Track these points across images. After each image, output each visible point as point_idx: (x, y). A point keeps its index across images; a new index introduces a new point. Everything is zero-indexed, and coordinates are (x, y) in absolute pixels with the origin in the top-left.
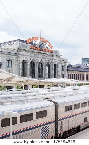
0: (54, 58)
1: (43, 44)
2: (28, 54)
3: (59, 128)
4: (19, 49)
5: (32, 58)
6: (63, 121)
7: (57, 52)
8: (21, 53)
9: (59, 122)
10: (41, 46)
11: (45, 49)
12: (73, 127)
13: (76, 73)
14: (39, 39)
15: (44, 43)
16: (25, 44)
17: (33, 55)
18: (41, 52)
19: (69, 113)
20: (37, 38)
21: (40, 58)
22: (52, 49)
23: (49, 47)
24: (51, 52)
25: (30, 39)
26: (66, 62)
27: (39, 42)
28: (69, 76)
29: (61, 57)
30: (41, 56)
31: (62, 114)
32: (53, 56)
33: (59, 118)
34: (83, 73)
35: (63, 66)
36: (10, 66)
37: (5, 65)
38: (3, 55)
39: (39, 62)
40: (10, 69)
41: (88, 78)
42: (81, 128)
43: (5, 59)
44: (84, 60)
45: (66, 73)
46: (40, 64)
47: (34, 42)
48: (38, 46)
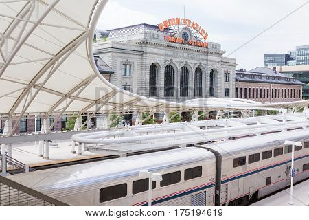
0: (210, 57)
1: (190, 31)
2: (162, 51)
3: (222, 195)
4: (145, 43)
5: (169, 59)
6: (229, 183)
7: (216, 46)
8: (149, 49)
9: (223, 186)
10: (185, 36)
11: (193, 39)
12: (246, 193)
13: (252, 86)
14: (181, 22)
15: (192, 29)
16: (156, 32)
17: (170, 53)
18: (186, 46)
19: (240, 170)
20: (178, 20)
21: (184, 58)
22: (208, 40)
23: (201, 37)
24: (205, 46)
25: (165, 22)
26: (234, 64)
27: (181, 27)
28: (240, 93)
29: (224, 56)
30: (186, 55)
31: (228, 170)
32: (207, 53)
33: (222, 179)
34: (267, 86)
35: (227, 74)
36: (128, 74)
37: (119, 72)
38: (115, 54)
39: (182, 65)
40: (128, 80)
41: (276, 95)
42: (260, 195)
43: (118, 61)
44: (270, 59)
45: (232, 86)
46: (185, 70)
47: (172, 27)
48: (179, 36)
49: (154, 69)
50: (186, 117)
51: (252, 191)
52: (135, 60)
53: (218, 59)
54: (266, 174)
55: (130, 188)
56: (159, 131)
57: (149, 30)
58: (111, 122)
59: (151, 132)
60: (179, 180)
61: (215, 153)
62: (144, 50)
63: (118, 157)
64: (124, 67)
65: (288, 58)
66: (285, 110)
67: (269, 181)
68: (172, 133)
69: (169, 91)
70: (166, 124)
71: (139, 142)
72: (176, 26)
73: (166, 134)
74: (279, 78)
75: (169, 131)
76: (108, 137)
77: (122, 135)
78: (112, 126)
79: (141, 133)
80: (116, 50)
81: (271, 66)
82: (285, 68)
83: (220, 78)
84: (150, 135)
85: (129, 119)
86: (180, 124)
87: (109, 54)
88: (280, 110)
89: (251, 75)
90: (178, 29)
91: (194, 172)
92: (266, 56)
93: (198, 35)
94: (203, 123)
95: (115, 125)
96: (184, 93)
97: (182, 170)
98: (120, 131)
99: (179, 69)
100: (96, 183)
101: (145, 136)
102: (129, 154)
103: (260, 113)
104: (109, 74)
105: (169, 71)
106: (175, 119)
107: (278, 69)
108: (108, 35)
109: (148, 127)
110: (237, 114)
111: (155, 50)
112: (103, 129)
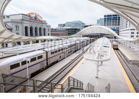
0: (43, 25)
1: (37, 17)
2: (29, 23)
3: (49, 62)
4: (23, 20)
5: (31, 25)
6: (50, 59)
7: (45, 21)
8: (24, 22)
9: (49, 60)
10: (36, 18)
11: (38, 19)
12: (55, 61)
13: (55, 33)
16: (26, 16)
17: (31, 23)
18: (36, 21)
19: (53, 55)
20: (33, 13)
21: (36, 25)
22: (42, 20)
23: (40, 19)
24: (42, 21)
25: (29, 14)
26: (50, 27)
27: (34, 15)
28: (52, 35)
29: (47, 24)
30: (36, 24)
31: (50, 55)
32: (43, 23)
33: (48, 58)
34: (59, 33)
35: (48, 29)
36: (18, 29)
37: (14, 29)
38: (12, 23)
39: (35, 27)
40: (18, 31)
41: (62, 35)
42: (58, 61)
43: (14, 26)
44: (60, 25)
45: (50, 33)
46: (36, 28)
47: (31, 15)
48: (34, 18)
49: (26, 28)
50: (37, 42)
51: (56, 60)
52: (20, 25)
53: (46, 25)
54: (60, 55)
55: (21, 64)
56: (29, 46)
57: (24, 16)
58: (13, 45)
59: (27, 47)
60: (36, 60)
61: (46, 51)
62: (22, 22)
63: (16, 55)
64: (16, 27)
65: (64, 25)
66: (64, 39)
67: (60, 57)
68: (33, 47)
69: (32, 35)
70: (31, 44)
71: (23, 50)
72: (33, 15)
73: (32, 47)
74: (62, 30)
75: (32, 46)
76: (12, 49)
77: (17, 48)
78: (13, 46)
79: (24, 47)
80: (12, 22)
81: (60, 27)
82: (64, 28)
83: (47, 30)
84: (26, 48)
85: (19, 43)
86: (36, 44)
87: (11, 23)
88: (63, 39)
89: (55, 30)
90: (33, 16)
91: (40, 57)
92: (59, 24)
93: (40, 18)
94: (42, 43)
95: (14, 45)
96: (36, 35)
97: (37, 57)
98: (16, 47)
99: (34, 28)
100: (9, 64)
101: (25, 48)
102: (20, 54)
103: (58, 40)
104: (11, 30)
105: (31, 28)
106: (34, 43)
107: (62, 28)
108: (9, 17)
109: (25, 45)
110: (52, 40)
111: (26, 22)
112: (10, 47)
